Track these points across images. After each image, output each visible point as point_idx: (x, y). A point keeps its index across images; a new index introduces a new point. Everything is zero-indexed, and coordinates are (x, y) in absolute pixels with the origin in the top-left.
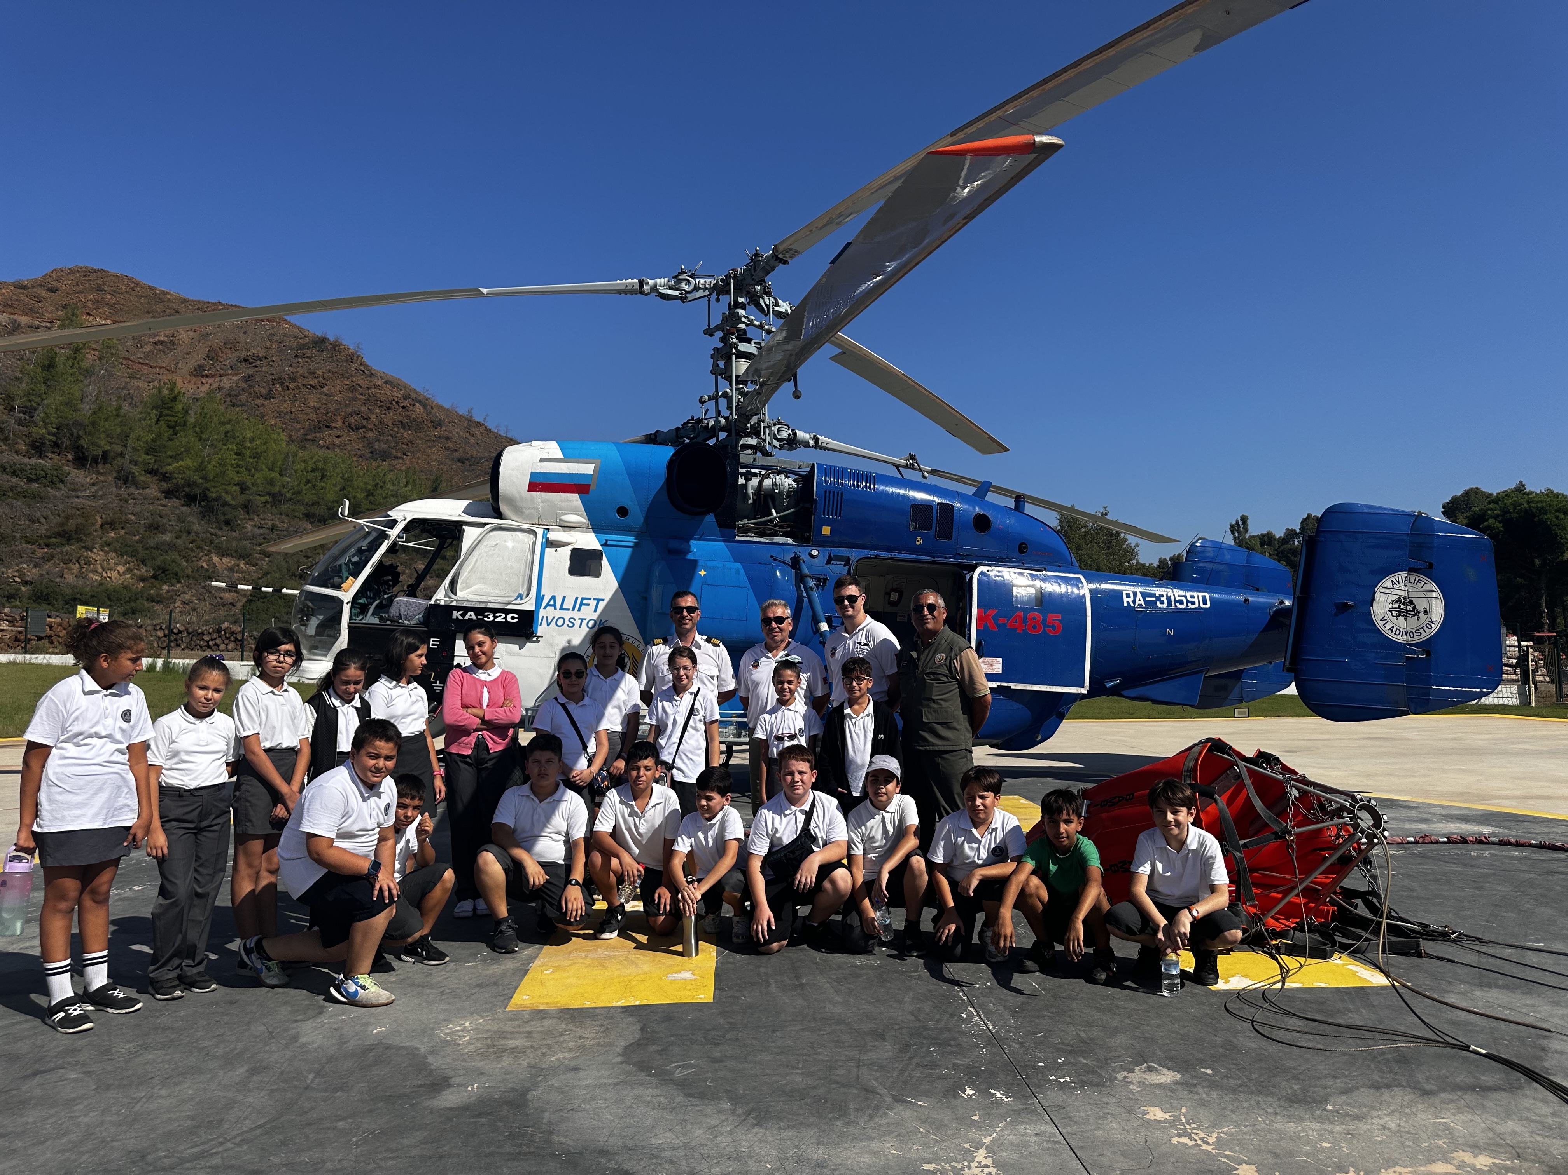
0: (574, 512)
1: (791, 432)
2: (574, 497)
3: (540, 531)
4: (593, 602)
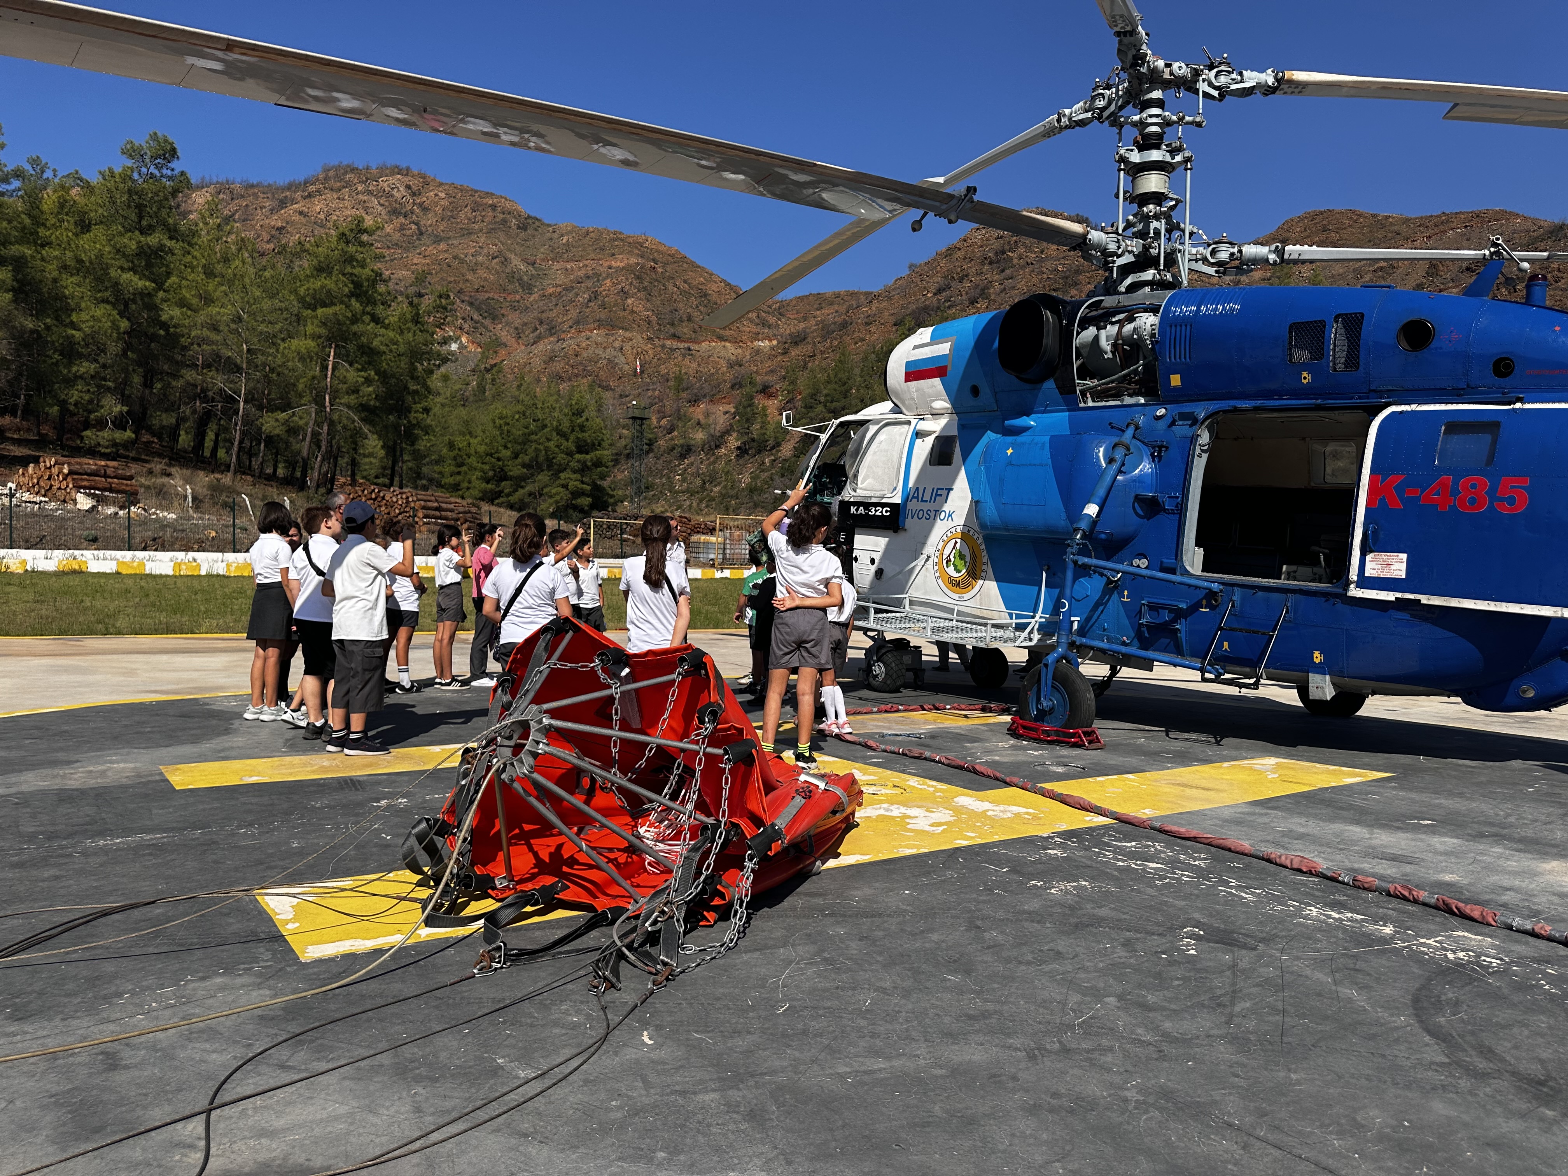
0: (939, 397)
1: (1235, 250)
2: (937, 381)
3: (914, 422)
4: (945, 492)
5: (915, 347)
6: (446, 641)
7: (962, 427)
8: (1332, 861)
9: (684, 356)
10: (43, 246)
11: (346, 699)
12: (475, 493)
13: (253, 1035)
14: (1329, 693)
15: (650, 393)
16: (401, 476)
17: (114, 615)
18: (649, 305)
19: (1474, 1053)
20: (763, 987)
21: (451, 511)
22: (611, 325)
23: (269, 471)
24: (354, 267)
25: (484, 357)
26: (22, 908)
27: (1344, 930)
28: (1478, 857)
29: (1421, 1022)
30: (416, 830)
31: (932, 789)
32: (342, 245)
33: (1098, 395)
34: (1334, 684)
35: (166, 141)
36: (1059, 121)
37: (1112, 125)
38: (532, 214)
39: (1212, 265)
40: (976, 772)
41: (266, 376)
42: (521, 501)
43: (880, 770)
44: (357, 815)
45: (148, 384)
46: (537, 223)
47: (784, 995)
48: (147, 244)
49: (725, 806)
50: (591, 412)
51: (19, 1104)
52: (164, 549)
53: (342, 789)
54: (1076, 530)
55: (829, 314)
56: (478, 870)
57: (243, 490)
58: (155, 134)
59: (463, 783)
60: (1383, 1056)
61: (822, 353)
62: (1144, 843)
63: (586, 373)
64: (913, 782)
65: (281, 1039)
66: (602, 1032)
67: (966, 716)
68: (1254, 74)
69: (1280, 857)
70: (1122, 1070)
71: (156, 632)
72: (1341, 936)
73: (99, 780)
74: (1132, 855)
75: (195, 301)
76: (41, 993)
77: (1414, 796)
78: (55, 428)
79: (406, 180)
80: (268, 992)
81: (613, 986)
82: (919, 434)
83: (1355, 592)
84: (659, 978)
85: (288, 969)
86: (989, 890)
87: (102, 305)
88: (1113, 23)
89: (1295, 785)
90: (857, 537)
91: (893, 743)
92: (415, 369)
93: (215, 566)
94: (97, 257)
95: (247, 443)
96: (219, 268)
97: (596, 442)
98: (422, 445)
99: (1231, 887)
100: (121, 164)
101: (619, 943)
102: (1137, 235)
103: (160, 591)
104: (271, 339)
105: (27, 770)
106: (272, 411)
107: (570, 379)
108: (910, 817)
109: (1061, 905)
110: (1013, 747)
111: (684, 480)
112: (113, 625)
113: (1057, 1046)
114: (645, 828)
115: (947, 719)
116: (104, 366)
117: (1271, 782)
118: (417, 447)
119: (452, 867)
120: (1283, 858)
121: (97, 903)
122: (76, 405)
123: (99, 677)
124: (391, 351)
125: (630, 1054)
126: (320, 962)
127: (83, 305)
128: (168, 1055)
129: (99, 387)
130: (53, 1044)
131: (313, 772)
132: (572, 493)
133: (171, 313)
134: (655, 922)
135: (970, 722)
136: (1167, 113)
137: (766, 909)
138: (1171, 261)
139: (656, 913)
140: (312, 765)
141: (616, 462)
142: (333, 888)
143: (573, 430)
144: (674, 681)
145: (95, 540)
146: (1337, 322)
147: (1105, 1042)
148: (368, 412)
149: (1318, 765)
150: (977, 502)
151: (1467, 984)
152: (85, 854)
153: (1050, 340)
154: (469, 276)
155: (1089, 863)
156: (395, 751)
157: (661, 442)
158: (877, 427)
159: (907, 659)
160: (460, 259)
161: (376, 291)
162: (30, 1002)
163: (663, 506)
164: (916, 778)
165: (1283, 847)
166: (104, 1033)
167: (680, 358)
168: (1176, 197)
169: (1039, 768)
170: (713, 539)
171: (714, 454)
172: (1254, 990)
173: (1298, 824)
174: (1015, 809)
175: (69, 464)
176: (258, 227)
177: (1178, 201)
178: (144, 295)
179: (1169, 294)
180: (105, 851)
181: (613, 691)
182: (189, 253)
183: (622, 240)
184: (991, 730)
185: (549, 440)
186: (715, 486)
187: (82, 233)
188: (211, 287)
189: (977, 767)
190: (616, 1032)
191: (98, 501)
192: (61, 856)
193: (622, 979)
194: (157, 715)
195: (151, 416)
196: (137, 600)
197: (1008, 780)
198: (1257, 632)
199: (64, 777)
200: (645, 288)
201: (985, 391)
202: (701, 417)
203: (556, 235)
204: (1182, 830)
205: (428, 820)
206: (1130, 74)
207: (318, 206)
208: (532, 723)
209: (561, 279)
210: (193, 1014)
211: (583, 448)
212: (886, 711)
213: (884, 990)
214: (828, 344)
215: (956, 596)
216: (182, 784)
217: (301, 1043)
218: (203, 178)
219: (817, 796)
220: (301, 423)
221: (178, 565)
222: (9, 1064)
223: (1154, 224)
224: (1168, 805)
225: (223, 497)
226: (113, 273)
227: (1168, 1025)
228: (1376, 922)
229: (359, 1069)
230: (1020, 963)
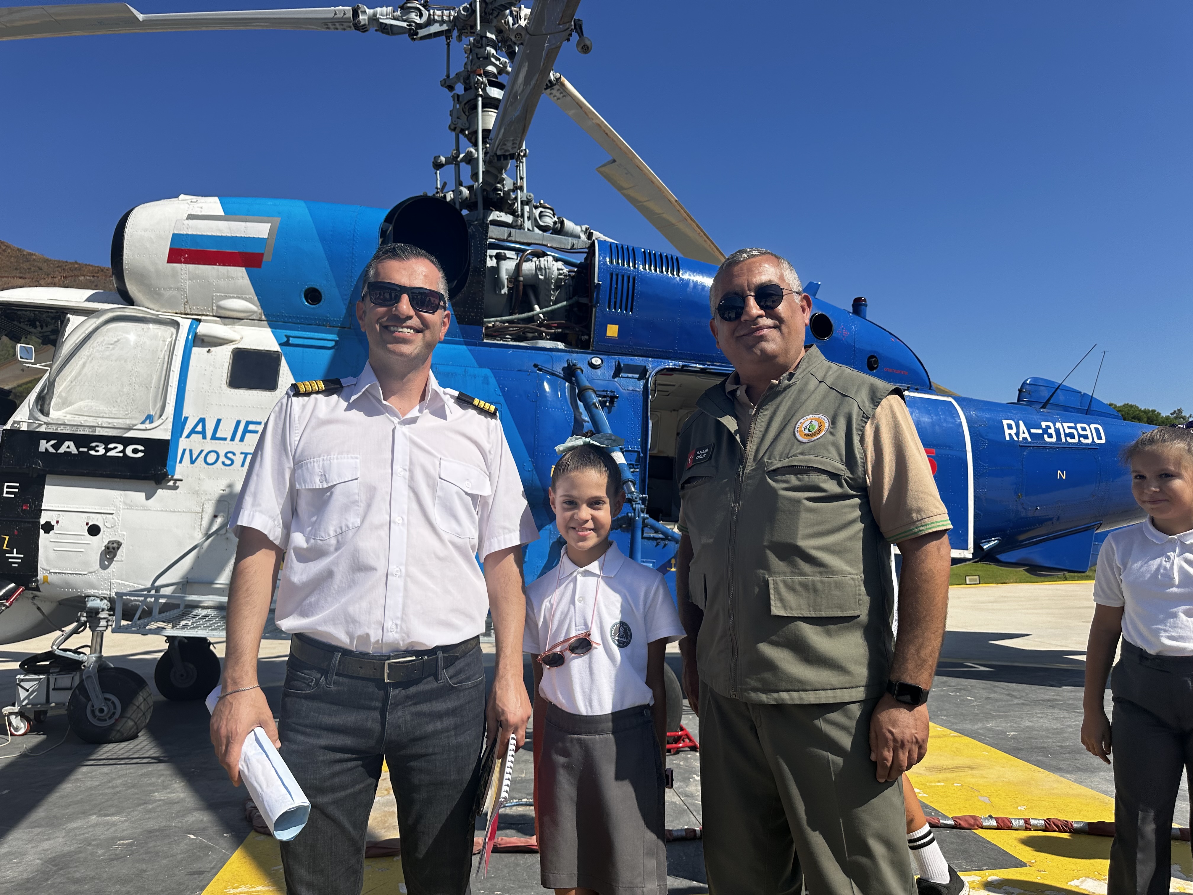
0: (239, 294)
2: (237, 272)
3: (184, 322)
5: (191, 217)
82: (201, 342)
201: (334, 298)
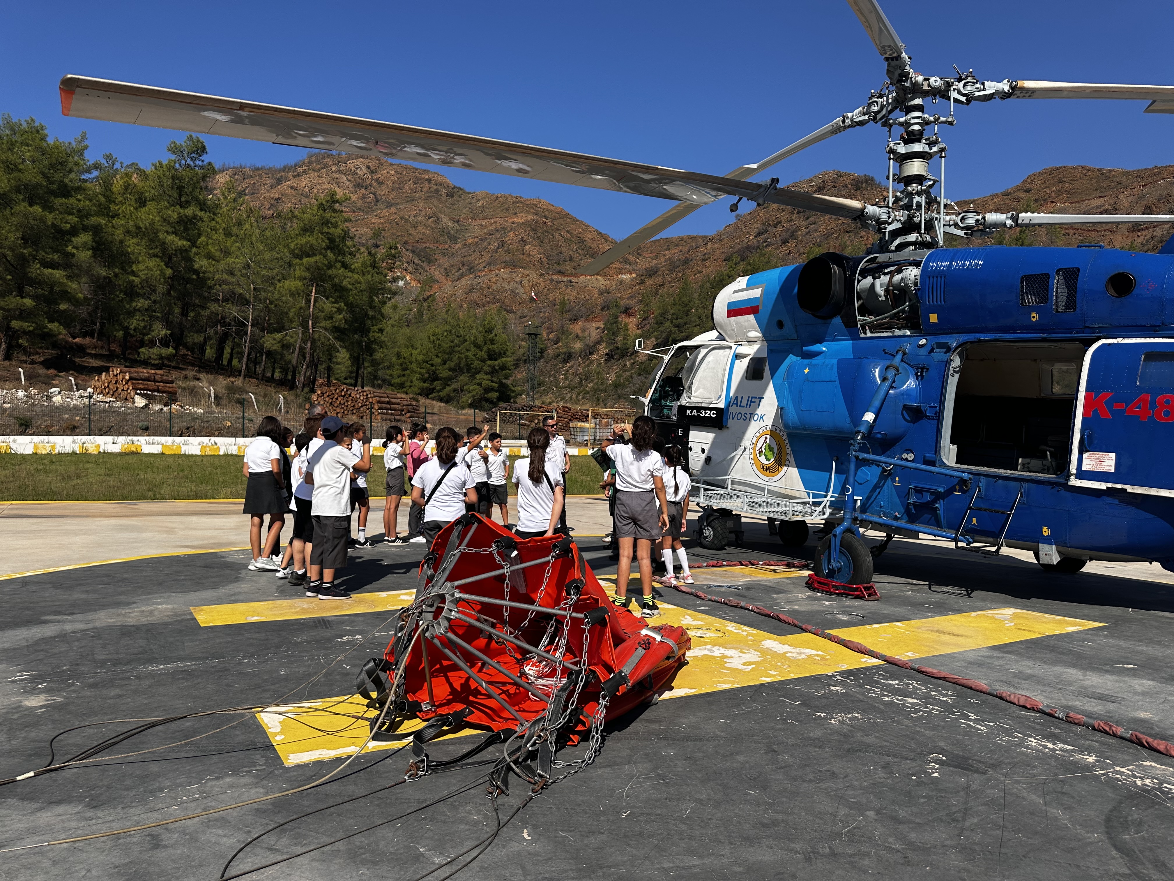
0: (753, 329)
1: (980, 217)
2: (751, 317)
3: (734, 347)
4: (757, 400)
5: (735, 292)
6: (392, 510)
7: (770, 351)
8: (1051, 699)
9: (567, 287)
10: (113, 217)
11: (320, 558)
12: (416, 390)
13: (252, 824)
14: (1055, 559)
15: (542, 315)
16: (363, 379)
17: (159, 486)
18: (541, 250)
19: (1150, 866)
20: (612, 796)
21: (398, 404)
22: (513, 265)
23: (269, 375)
24: (329, 228)
25: (423, 290)
26: (96, 720)
27: (1057, 759)
28: (1169, 698)
29: (1110, 838)
30: (366, 668)
31: (745, 634)
32: (321, 212)
33: (874, 328)
34: (1059, 552)
35: (198, 141)
36: (843, 122)
37: (885, 124)
38: (457, 185)
39: (962, 229)
40: (779, 620)
41: (267, 307)
42: (448, 395)
43: (706, 617)
44: (327, 649)
45: (184, 314)
46: (461, 192)
47: (628, 804)
48: (185, 215)
49: (585, 658)
50: (498, 330)
51: (94, 872)
52: (194, 435)
53: (317, 627)
54: (858, 433)
55: (674, 253)
56: (410, 698)
57: (250, 390)
58: (191, 136)
59: (399, 635)
60: (1078, 866)
61: (670, 282)
62: (905, 681)
63: (496, 301)
64: (732, 627)
65: (271, 828)
66: (495, 828)
67: (774, 571)
68: (994, 83)
69: (1010, 695)
70: (875, 872)
71: (189, 497)
72: (1053, 763)
73: (149, 618)
74: (895, 692)
75: (218, 254)
76: (109, 787)
77: (1121, 643)
78: (120, 346)
79: (366, 162)
80: (262, 790)
81: (503, 792)
82: (738, 356)
83: (1074, 482)
84: (536, 787)
85: (276, 772)
86: (784, 720)
87: (153, 259)
88: (883, 50)
89: (1026, 633)
90: (691, 433)
91: (718, 593)
92: (373, 301)
93: (230, 448)
94: (150, 225)
95: (253, 355)
96: (235, 230)
97: (502, 352)
98: (378, 355)
99: (970, 720)
100: (167, 158)
101: (508, 760)
102: (903, 208)
103: (191, 467)
104: (270, 281)
105: (100, 609)
106: (270, 332)
107: (484, 305)
108: (727, 657)
109: (839, 733)
110: (810, 598)
111: (566, 378)
112: (159, 493)
113: (827, 850)
114: (529, 667)
115: (761, 573)
116: (155, 302)
117: (1008, 630)
118: (374, 357)
119: (392, 697)
120: (1012, 696)
121: (147, 717)
122: (135, 330)
123: (148, 535)
124: (356, 288)
125: (514, 847)
126: (298, 767)
127: (140, 259)
128: (192, 838)
129: (151, 317)
130: (116, 828)
131: (297, 613)
132: (484, 389)
133: (201, 263)
134: (534, 744)
135: (778, 576)
136: (926, 116)
137: (616, 732)
138: (930, 226)
139: (535, 737)
140: (295, 607)
141: (517, 366)
142: (308, 708)
143: (485, 343)
144: (549, 562)
145: (147, 429)
146: (1058, 274)
147: (864, 849)
148: (339, 332)
149: (1047, 615)
150: (782, 409)
151: (1150, 807)
152: (139, 677)
153: (837, 287)
154: (412, 231)
155: (861, 698)
156: (355, 596)
157: (550, 351)
158: (706, 351)
159: (730, 524)
160: (405, 219)
161: (345, 245)
162: (101, 794)
163: (551, 398)
164: (734, 624)
165: (1013, 686)
166: (151, 819)
167: (564, 288)
168: (933, 178)
169: (828, 616)
170: (587, 425)
171: (588, 359)
172: (981, 808)
173: (1027, 666)
174: (808, 651)
175: (130, 372)
176: (262, 198)
177: (935, 182)
178: (183, 251)
179: (928, 252)
180: (151, 675)
181: (504, 571)
182: (213, 220)
183: (522, 203)
184: (793, 583)
185: (468, 350)
186: (589, 383)
187: (140, 207)
188: (228, 244)
189: (781, 616)
190: (505, 829)
191: (149, 400)
192: (122, 679)
193: (510, 786)
194: (189, 566)
195: (186, 336)
196: (176, 473)
197: (804, 627)
198: (997, 512)
199: (124, 615)
200: (539, 238)
201: (788, 325)
202: (579, 332)
203: (474, 200)
204: (935, 671)
205: (375, 660)
206: (897, 87)
207: (304, 182)
208: (447, 596)
209: (478, 232)
210: (211, 806)
211: (493, 356)
212: (713, 566)
213: (700, 802)
214: (674, 276)
215: (766, 479)
216: (205, 622)
217: (284, 831)
218: (224, 165)
219: (654, 647)
220: (292, 340)
221: (204, 447)
222: (87, 842)
223: (917, 199)
224: (926, 649)
225: (237, 396)
226: (161, 236)
227: (913, 836)
228: (1082, 752)
229: (323, 853)
230: (804, 781)
